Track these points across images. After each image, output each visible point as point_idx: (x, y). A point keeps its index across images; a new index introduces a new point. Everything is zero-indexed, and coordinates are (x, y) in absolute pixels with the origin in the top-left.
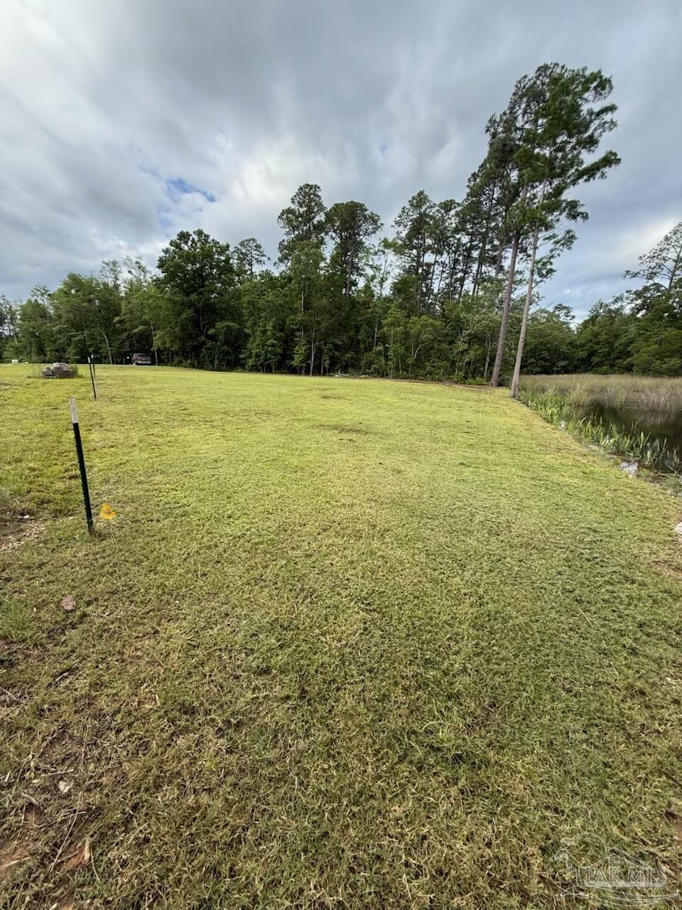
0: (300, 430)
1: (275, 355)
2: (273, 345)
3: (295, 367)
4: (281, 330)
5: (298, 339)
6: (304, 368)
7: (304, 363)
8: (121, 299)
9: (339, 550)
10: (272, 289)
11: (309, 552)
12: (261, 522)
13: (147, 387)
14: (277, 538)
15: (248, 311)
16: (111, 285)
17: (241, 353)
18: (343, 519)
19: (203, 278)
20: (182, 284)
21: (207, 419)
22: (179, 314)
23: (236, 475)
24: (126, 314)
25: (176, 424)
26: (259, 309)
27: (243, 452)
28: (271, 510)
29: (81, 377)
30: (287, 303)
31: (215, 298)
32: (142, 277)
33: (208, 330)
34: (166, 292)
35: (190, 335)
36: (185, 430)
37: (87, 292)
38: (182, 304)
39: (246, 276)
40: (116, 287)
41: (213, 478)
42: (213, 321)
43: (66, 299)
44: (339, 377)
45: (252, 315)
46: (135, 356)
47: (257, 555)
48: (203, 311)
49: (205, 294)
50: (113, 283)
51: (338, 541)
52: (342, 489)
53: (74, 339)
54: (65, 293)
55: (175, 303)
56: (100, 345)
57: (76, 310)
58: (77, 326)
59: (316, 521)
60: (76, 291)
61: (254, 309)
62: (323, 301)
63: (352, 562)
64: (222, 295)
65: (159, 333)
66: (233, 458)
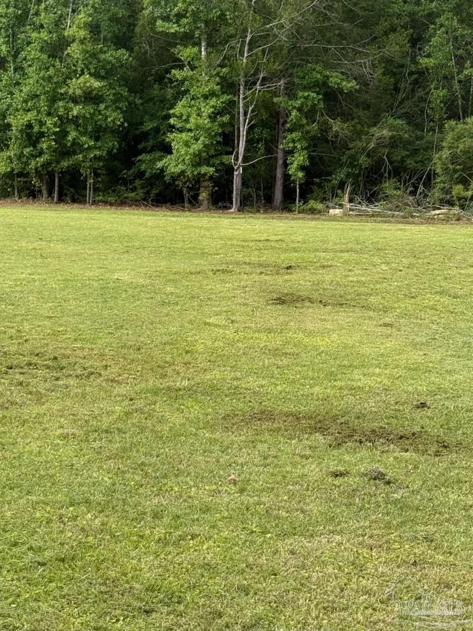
6: (206, 184)
7: (209, 165)
44: (346, 216)
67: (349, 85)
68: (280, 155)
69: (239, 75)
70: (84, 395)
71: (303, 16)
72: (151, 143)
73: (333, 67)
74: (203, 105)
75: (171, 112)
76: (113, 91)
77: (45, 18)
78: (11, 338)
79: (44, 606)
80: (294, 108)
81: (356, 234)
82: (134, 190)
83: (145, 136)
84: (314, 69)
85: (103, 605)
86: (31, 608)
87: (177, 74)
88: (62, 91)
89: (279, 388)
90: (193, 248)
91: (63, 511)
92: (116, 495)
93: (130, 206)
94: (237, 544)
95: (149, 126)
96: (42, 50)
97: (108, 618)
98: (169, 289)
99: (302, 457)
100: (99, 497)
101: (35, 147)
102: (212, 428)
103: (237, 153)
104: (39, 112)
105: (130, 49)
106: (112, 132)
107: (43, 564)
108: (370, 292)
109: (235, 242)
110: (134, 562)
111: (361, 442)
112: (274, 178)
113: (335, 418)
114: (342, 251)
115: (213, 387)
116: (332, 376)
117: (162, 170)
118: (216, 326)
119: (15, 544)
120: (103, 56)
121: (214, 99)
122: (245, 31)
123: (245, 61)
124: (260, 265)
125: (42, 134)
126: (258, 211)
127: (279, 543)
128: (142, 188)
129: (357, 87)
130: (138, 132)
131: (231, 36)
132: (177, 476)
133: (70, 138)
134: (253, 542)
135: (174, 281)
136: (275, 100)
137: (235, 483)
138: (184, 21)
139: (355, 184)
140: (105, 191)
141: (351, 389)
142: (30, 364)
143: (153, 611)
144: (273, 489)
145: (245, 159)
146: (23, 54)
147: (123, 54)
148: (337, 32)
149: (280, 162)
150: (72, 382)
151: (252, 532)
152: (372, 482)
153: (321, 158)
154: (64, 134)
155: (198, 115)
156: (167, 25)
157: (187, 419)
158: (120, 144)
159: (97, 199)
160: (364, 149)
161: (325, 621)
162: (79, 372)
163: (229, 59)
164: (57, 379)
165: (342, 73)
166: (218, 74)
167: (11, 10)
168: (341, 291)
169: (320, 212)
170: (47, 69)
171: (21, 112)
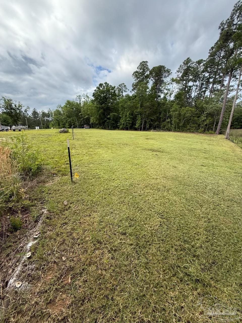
0: (138, 151)
1: (130, 124)
2: (129, 120)
3: (137, 128)
4: (132, 115)
5: (138, 118)
6: (139, 128)
8: (81, 107)
9: (151, 195)
10: (129, 101)
11: (140, 194)
12: (124, 182)
13: (88, 136)
14: (129, 188)
15: (121, 109)
16: (79, 103)
17: (118, 124)
18: (153, 184)
19: (106, 99)
20: (100, 101)
21: (106, 146)
22: (99, 111)
23: (116, 165)
24: (83, 112)
25: (97, 148)
26: (125, 108)
27: (118, 158)
28: (127, 179)
29: (69, 133)
30: (134, 105)
31: (110, 105)
32: (88, 100)
33: (107, 116)
34: (95, 104)
35: (102, 118)
36: (100, 150)
37: (72, 106)
38: (100, 108)
39: (121, 97)
40: (80, 103)
41: (108, 166)
42: (109, 113)
43: (66, 108)
44: (152, 131)
45: (122, 110)
46: (85, 126)
47: (122, 194)
48: (106, 110)
49: (107, 104)
50: (79, 102)
51: (151, 191)
52: (153, 172)
53: (68, 121)
54: (66, 106)
55: (97, 107)
56: (75, 122)
57: (69, 112)
58: (69, 117)
59: (143, 184)
60: (69, 106)
61: (123, 108)
62: (148, 104)
63: (156, 199)
64: (112, 104)
65: (92, 118)
66: (115, 160)
68: (146, 126)
70: (129, 147)
71: (149, 112)
72: (134, 125)
73: (152, 117)
75: (136, 122)
77: (125, 113)
78: (123, 142)
84: (150, 117)
86: (126, 165)
88: (126, 120)
89: (147, 147)
91: (128, 157)
92: (133, 156)
96: (125, 116)
97: (133, 166)
98: (136, 138)
99: (149, 153)
100: (131, 156)
101: (124, 125)
102: (141, 150)
103: (142, 125)
107: (127, 161)
108: (155, 138)
110: (135, 161)
111: (155, 151)
112: (146, 128)
113: (152, 149)
114: (152, 134)
115: (141, 147)
117: (135, 127)
118: (141, 141)
119: (124, 159)
120: (130, 117)
121: (140, 120)
122: (144, 114)
123: (143, 117)
124: (145, 136)
127: (148, 160)
129: (154, 119)
131: (142, 114)
132: (138, 154)
133: (127, 124)
136: (146, 120)
137: (143, 155)
138: (138, 113)
141: (154, 147)
142: (124, 144)
144: (147, 155)
146: (123, 117)
148: (152, 114)
151: (145, 159)
152: (156, 155)
153: (150, 126)
155: (139, 122)
156: (136, 113)
157: (139, 149)
158: (132, 125)
160: (154, 125)
161: (152, 167)
162: (129, 145)
164: (127, 146)
166: (141, 118)
167: (122, 113)
168: (152, 138)
169: (150, 131)
170: (125, 118)
171: (123, 122)
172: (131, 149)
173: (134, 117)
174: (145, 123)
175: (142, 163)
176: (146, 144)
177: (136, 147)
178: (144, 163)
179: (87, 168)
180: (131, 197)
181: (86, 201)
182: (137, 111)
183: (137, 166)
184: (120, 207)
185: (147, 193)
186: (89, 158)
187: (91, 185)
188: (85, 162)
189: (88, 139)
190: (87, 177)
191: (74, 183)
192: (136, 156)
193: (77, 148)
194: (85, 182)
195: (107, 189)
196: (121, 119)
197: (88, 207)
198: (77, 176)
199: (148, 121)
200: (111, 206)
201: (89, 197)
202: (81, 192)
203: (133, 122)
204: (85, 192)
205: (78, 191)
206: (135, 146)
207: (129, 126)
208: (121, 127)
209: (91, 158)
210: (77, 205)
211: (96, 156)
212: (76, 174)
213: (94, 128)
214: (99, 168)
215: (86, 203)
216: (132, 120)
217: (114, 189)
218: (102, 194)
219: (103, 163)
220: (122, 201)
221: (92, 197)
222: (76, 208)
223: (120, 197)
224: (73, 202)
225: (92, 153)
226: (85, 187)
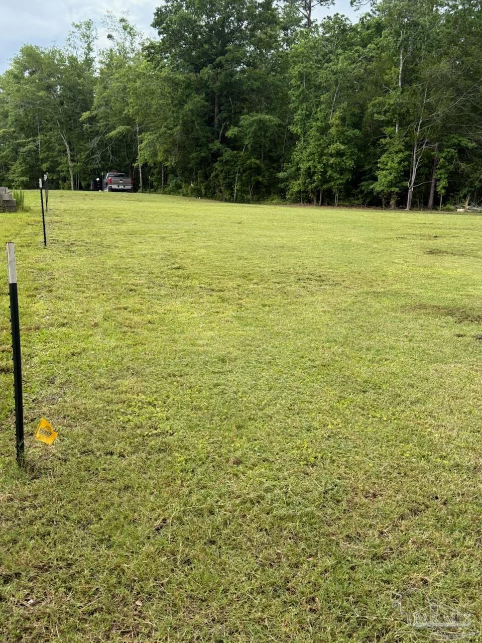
0: (377, 313)
1: (341, 172)
2: (339, 154)
3: (378, 193)
4: (356, 125)
5: (388, 140)
6: (394, 196)
7: (396, 187)
8: (94, 81)
9: (442, 557)
10: (345, 49)
11: (380, 551)
12: (292, 479)
13: (124, 228)
14: (320, 513)
15: (297, 93)
16: (81, 60)
17: (280, 169)
18: (453, 495)
19: (225, 39)
20: (189, 50)
21: (213, 286)
22: (181, 104)
23: (254, 387)
24: (100, 106)
25: (163, 293)
26: (318, 87)
27: (270, 348)
28: (312, 459)
29: (27, 211)
30: (371, 73)
31: (243, 71)
32: (127, 44)
33: (226, 129)
34: (163, 67)
35: (197, 139)
36: (177, 304)
37: (45, 75)
38: (188, 86)
39: (298, 29)
40: (89, 62)
41: (216, 390)
42: (235, 113)
43: (16, 87)
44: (466, 212)
45: (305, 99)
46: (108, 176)
47: (282, 541)
48: (220, 96)
49: (226, 66)
50: (84, 56)
51: (441, 537)
52: (454, 434)
53: (22, 150)
54: (16, 77)
55: (175, 84)
56: (58, 159)
57: (27, 103)
58: (28, 129)
59: (398, 491)
60: (31, 74)
61: (308, 88)
62: (444, 66)
63: (469, 584)
64: (255, 67)
65: (147, 137)
66: (253, 358)
67: (472, 145)
68: (433, 181)
69: (414, 141)
70: (333, 293)
71: (449, 109)
72: (368, 176)
73: (465, 136)
74: (395, 156)
75: (379, 160)
76: (350, 150)
77: (319, 115)
78: (300, 266)
79: (316, 385)
80: (442, 157)
81: (471, 221)
82: (358, 199)
83: (364, 173)
84: (454, 137)
85: (343, 387)
86: (310, 385)
87: (383, 141)
88: (326, 152)
89: (430, 294)
90: (387, 227)
91: (324, 344)
92: (349, 339)
93: (356, 207)
94: (408, 365)
95: (367, 168)
96: (317, 131)
97: (345, 393)
98: (375, 246)
99: (441, 327)
100: (341, 340)
101: (311, 178)
102: (396, 311)
103: (411, 181)
104: (314, 161)
105: (360, 129)
106: (349, 170)
107: (315, 367)
108: (478, 249)
109: (408, 224)
110: (358, 369)
111: (472, 321)
112: (429, 193)
113: (458, 309)
114: (464, 229)
115: (396, 293)
116: (457, 289)
117: (372, 190)
118: (398, 264)
119: (302, 357)
120: (347, 133)
121: (401, 154)
122: (419, 118)
123: (418, 133)
124: (421, 235)
125: (315, 172)
126: (420, 210)
127: (430, 366)
128: (362, 198)
129: (476, 146)
130: (361, 171)
131: (412, 121)
132: (378, 332)
133: (328, 174)
134: (415, 364)
135: (377, 242)
136: (433, 153)
137: (407, 337)
138: (388, 114)
139: (472, 196)
140: (344, 200)
141: (467, 296)
142: (308, 279)
143: (367, 391)
144: (426, 341)
145: (415, 184)
146: (308, 133)
147: (357, 132)
148: (467, 118)
149: (433, 185)
150: (327, 287)
151: (416, 360)
152: (478, 340)
153: (455, 183)
154: (325, 172)
155: (392, 162)
156: (379, 116)
157: (383, 306)
158: (352, 176)
159: (340, 203)
160: (478, 178)
161: (453, 403)
162: (331, 283)
163: (410, 133)
164: (321, 286)
165: (469, 139)
166: (403, 141)
167: (304, 112)
168: (462, 248)
169: (452, 210)
170: (319, 140)
171: (306, 162)
172: (344, 306)
173: (366, 135)
174: (426, 170)
175: (398, 382)
176: (428, 277)
177: (367, 293)
178: (408, 381)
179: (107, 393)
180: (330, 562)
181: (86, 572)
182: (381, 104)
183: (371, 395)
184: (263, 611)
185: (420, 545)
186: (121, 343)
187: (117, 484)
188: (95, 363)
189: (120, 244)
190: (102, 441)
191: (32, 470)
192: (365, 344)
193: (61, 291)
194: (87, 469)
195: (199, 513)
196: (300, 144)
197: (95, 604)
198: (49, 434)
199: (441, 158)
200: (215, 604)
201: (103, 549)
202: (64, 520)
203: (359, 164)
204: (84, 524)
205: (50, 514)
206: (366, 289)
207: (338, 181)
208: (296, 189)
209: (128, 346)
210: (38, 592)
211: (153, 334)
212: (43, 423)
213: (155, 191)
214: (168, 397)
215: (87, 583)
216: (356, 150)
217: (236, 514)
218: (174, 540)
219: (192, 371)
220: (280, 582)
221: (122, 552)
222: (33, 605)
223: (266, 559)
224: (18, 575)
225: (136, 318)
226: (84, 496)
